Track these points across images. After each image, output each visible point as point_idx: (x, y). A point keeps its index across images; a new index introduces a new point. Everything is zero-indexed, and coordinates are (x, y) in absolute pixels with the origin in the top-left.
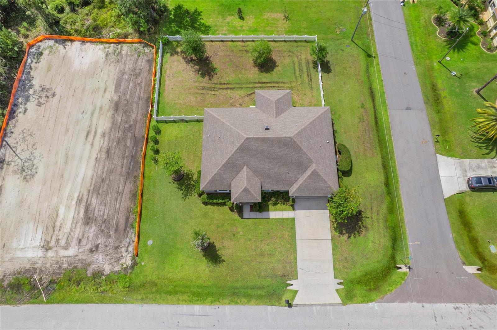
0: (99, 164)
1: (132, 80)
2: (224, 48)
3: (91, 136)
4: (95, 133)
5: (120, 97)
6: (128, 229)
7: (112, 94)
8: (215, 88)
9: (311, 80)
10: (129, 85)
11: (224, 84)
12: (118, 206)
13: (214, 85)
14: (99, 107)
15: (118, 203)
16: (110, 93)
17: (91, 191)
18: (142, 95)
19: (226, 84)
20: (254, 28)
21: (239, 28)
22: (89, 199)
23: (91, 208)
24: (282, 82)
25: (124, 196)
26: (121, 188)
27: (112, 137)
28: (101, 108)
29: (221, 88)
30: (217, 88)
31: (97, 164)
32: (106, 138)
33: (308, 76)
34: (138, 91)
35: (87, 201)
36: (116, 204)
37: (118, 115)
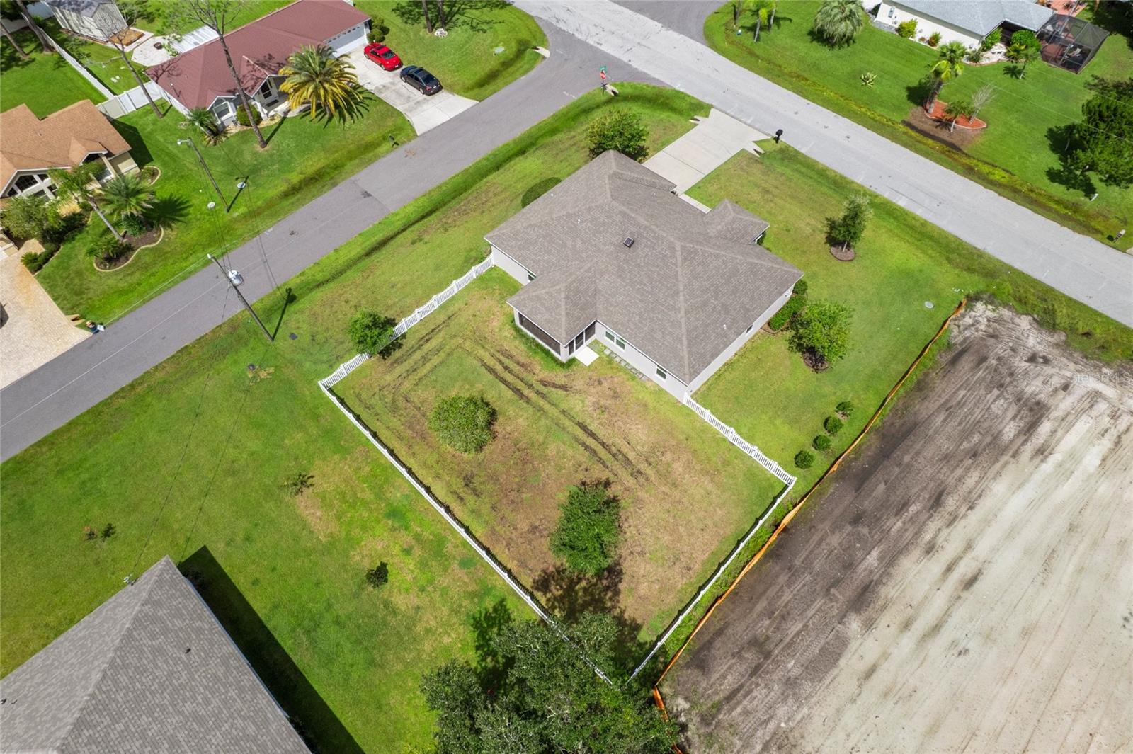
0: (970, 492)
1: (781, 640)
2: (502, 532)
3: (964, 569)
4: (949, 569)
5: (842, 618)
6: (960, 348)
7: (858, 642)
8: (614, 456)
9: (433, 330)
10: (798, 634)
11: (587, 447)
12: (962, 393)
13: (609, 464)
14: (909, 634)
15: (961, 397)
16: (860, 652)
17: (1010, 454)
18: (783, 579)
19: (584, 444)
20: (390, 522)
21: (417, 551)
22: (1019, 441)
23: (1022, 425)
24: (484, 365)
25: (942, 401)
26: (942, 417)
27: (911, 531)
28: (906, 625)
29: (603, 444)
30: (610, 452)
31: (974, 495)
32: (927, 536)
33: (427, 341)
34: (787, 596)
35: (1026, 441)
36: (964, 396)
37: (871, 572)
